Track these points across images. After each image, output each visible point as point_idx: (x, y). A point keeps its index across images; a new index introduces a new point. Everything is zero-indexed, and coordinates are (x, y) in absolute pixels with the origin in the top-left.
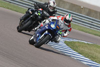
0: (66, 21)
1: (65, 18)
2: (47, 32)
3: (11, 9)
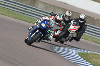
0: (57, 21)
1: (56, 19)
2: (38, 31)
3: (25, 21)
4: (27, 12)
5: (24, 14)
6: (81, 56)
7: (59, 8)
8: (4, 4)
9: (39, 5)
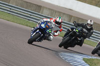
3: (30, 26)
4: (32, 18)
5: (29, 20)
6: (86, 62)
7: (64, 14)
8: (9, 10)
9: (44, 11)
